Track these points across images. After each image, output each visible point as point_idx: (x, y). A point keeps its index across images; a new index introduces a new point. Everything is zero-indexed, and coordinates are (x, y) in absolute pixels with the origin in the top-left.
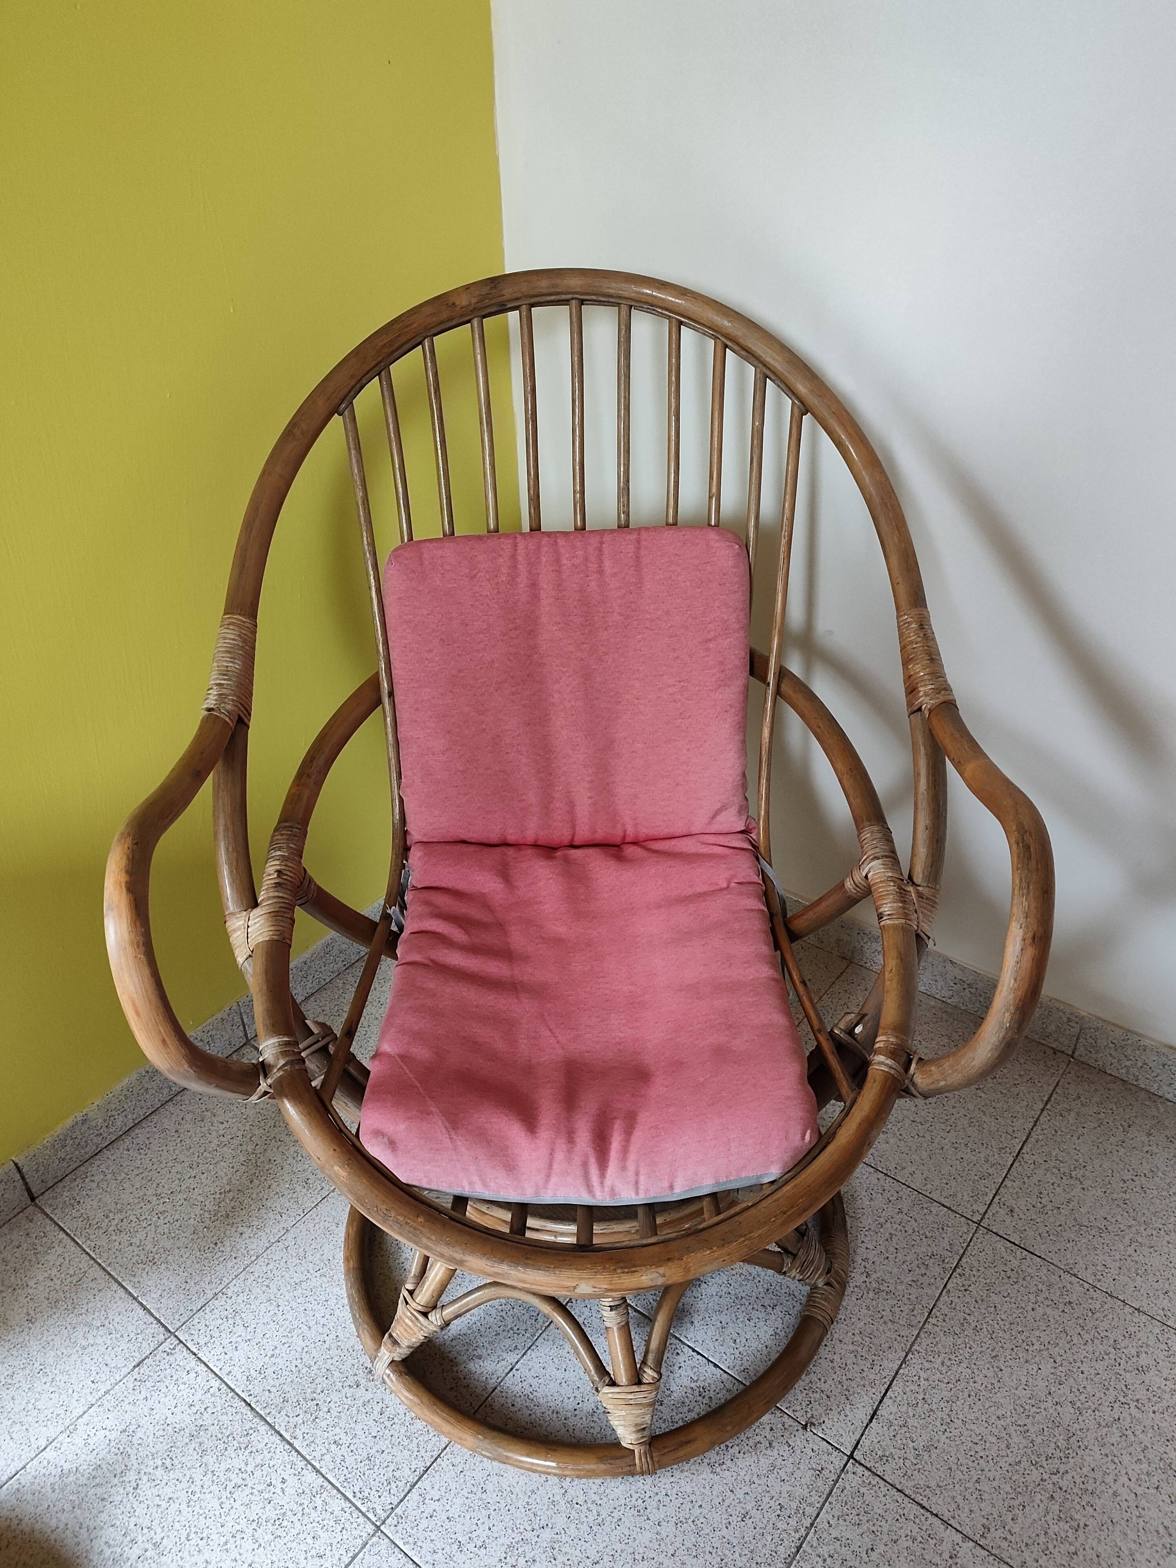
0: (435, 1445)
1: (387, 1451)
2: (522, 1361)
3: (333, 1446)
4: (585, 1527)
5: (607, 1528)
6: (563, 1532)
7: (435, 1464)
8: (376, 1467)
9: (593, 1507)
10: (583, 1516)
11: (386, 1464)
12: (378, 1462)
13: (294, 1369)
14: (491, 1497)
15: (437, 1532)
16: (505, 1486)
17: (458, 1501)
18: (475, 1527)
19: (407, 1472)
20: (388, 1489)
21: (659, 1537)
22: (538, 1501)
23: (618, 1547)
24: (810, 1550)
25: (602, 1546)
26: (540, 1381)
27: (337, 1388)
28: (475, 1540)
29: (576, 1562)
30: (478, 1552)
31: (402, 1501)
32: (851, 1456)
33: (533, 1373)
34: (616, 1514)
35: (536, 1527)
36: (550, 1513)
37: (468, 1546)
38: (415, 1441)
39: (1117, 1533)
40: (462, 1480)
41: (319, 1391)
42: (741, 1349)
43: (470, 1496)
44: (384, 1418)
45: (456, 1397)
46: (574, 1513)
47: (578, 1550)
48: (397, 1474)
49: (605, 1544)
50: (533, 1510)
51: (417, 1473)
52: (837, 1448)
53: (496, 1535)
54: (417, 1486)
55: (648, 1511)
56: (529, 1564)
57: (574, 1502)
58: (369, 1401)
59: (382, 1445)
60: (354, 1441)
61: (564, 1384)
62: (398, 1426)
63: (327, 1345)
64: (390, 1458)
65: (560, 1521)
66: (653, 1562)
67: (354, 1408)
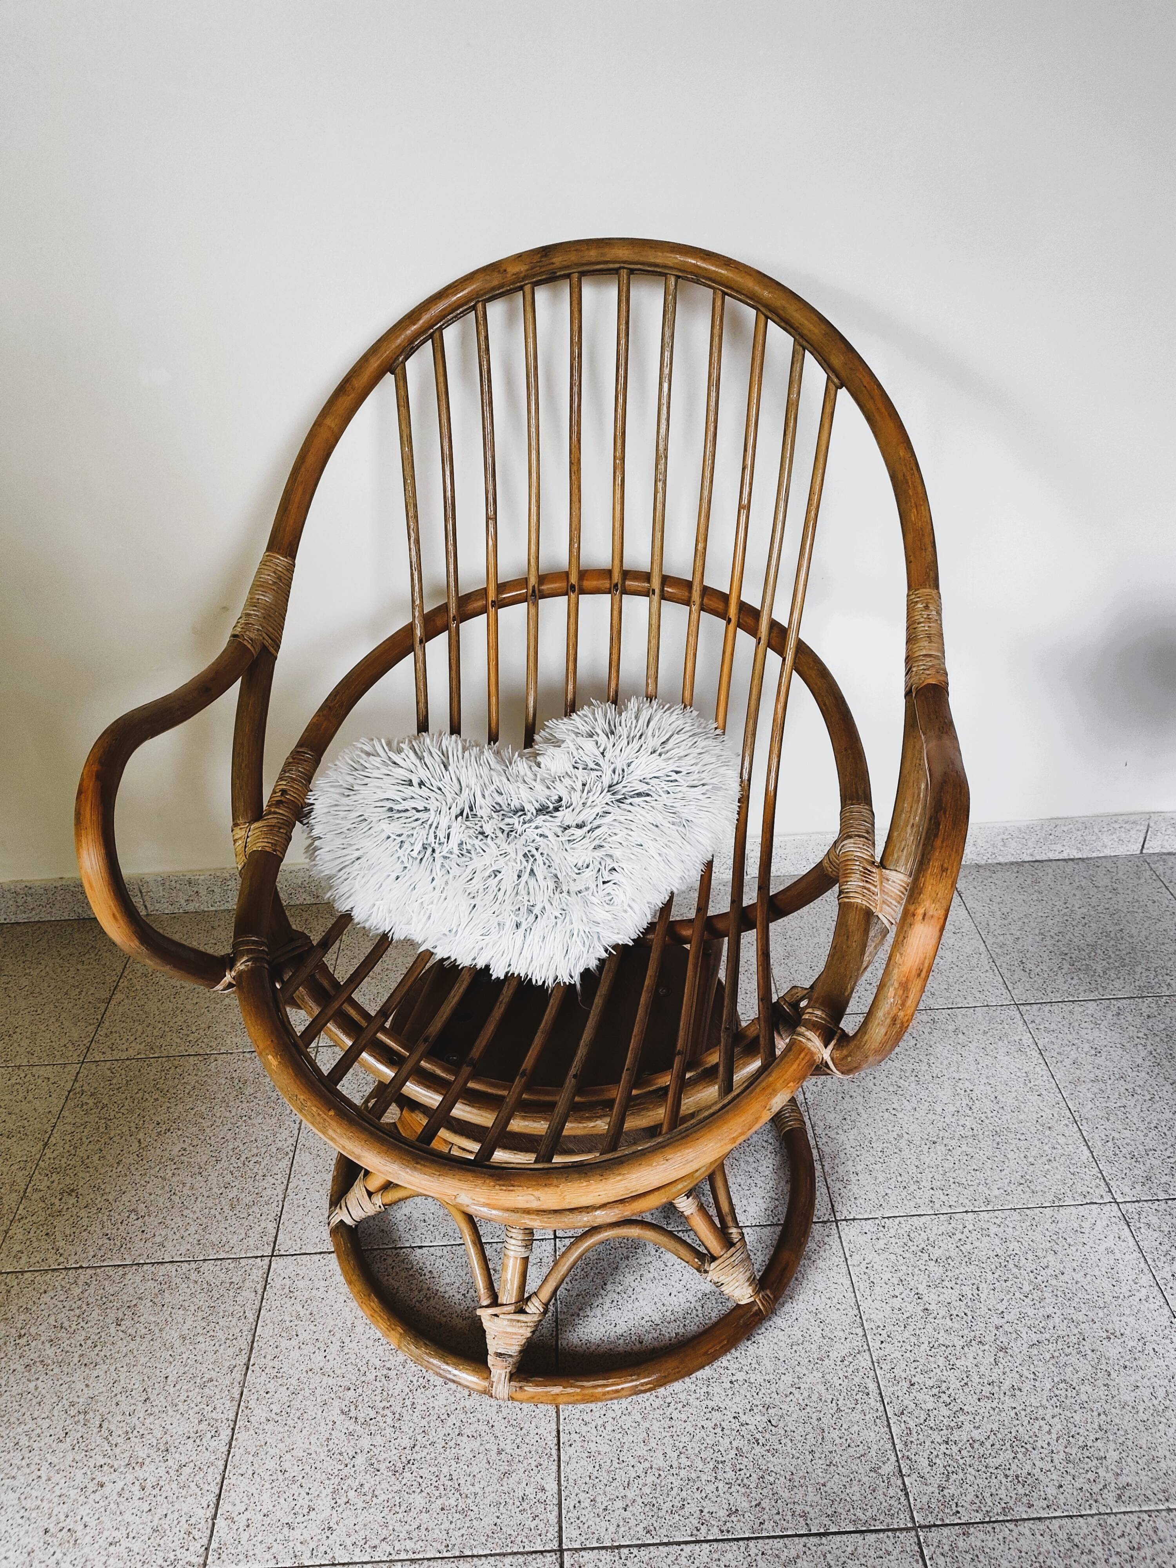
0: (213, 1473)
1: (169, 1512)
2: (253, 1356)
3: (112, 1549)
4: (389, 1430)
5: (406, 1417)
6: (372, 1447)
7: (224, 1487)
8: (168, 1532)
9: (387, 1412)
10: (381, 1424)
11: (176, 1522)
12: (166, 1527)
13: (21, 1521)
14: (294, 1470)
15: (261, 1533)
16: (301, 1455)
17: (266, 1496)
18: (295, 1502)
19: (201, 1513)
20: (191, 1538)
21: (451, 1392)
22: (336, 1442)
23: (424, 1422)
24: (563, 1317)
25: (410, 1432)
26: (280, 1358)
27: (80, 1503)
28: (300, 1511)
29: (397, 1459)
30: (310, 1517)
31: (211, 1536)
32: (555, 1237)
33: (269, 1357)
34: (408, 1403)
35: (348, 1461)
36: (352, 1442)
37: (297, 1520)
38: (193, 1485)
39: (742, 1164)
40: (258, 1479)
41: (62, 1518)
42: (433, 1223)
43: (273, 1484)
44: (149, 1489)
45: (209, 1424)
46: (372, 1428)
47: (393, 1450)
48: (193, 1521)
49: (412, 1429)
50: (337, 1452)
51: (212, 1505)
52: (542, 1240)
53: (317, 1493)
54: (218, 1515)
55: (432, 1381)
56: (359, 1490)
57: (368, 1420)
58: (123, 1489)
59: (160, 1512)
60: (130, 1529)
61: (303, 1346)
62: (167, 1486)
63: (44, 1478)
64: (176, 1515)
65: (365, 1442)
66: (457, 1411)
67: (112, 1505)
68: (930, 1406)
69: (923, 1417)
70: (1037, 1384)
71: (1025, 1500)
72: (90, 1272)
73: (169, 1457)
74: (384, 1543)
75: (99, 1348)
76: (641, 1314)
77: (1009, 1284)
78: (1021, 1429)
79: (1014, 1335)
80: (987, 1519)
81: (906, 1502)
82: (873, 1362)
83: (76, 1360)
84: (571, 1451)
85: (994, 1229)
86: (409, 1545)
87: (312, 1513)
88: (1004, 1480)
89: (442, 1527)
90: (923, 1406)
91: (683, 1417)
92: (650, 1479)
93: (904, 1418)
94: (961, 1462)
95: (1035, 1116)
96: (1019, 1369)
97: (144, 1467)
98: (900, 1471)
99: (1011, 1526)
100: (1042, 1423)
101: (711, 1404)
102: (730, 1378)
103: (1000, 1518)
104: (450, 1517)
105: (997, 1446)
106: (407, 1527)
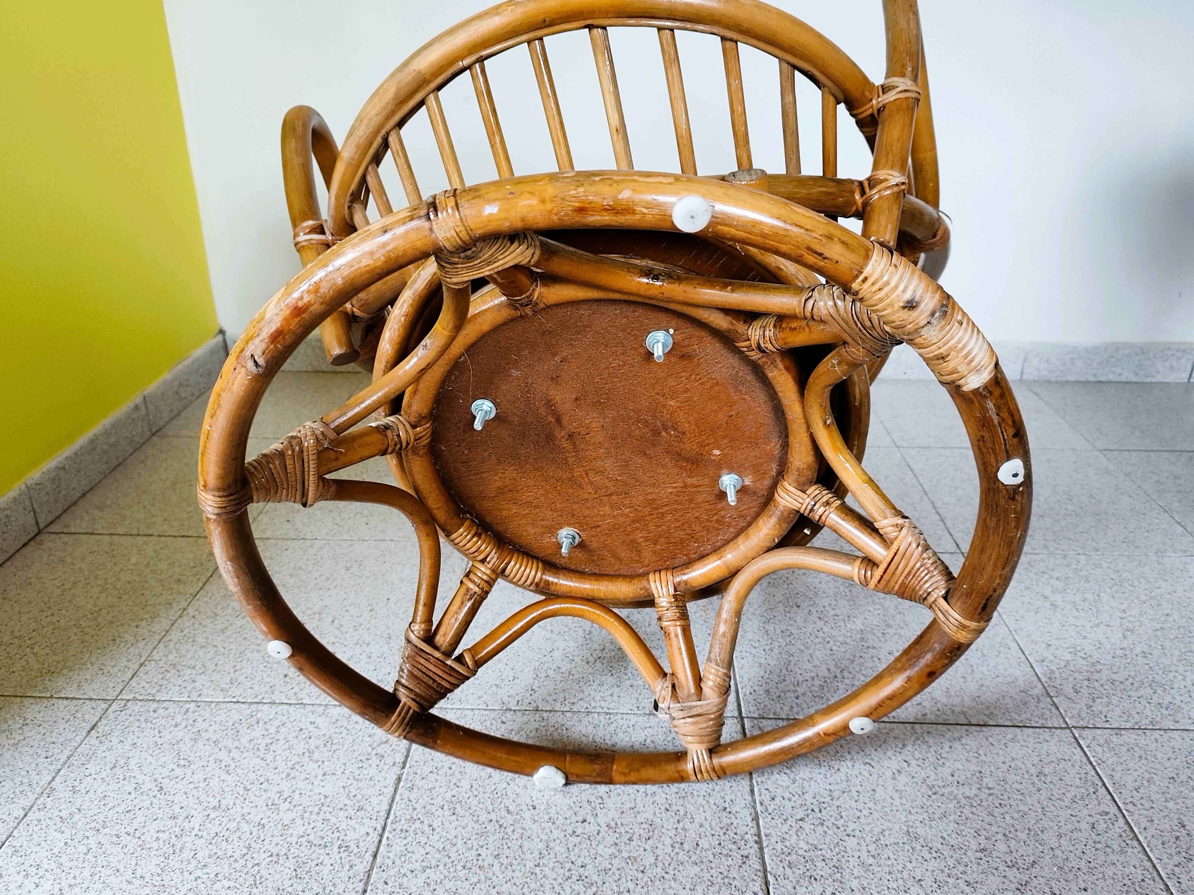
68: (1069, 657)
69: (1063, 665)
70: (1166, 652)
71: (1170, 718)
72: (323, 542)
73: (391, 641)
74: (581, 702)
75: (331, 581)
76: (796, 591)
77: (1127, 595)
78: (1156, 676)
79: (1138, 624)
80: (1137, 727)
81: (1057, 712)
82: (1010, 631)
83: (312, 585)
84: (743, 662)
85: (1105, 565)
86: (603, 704)
87: (516, 681)
88: (1148, 705)
89: (633, 696)
90: (1062, 658)
91: (843, 650)
92: (817, 683)
93: (1045, 663)
94: (1104, 692)
95: (1129, 508)
96: (1148, 642)
97: (370, 646)
98: (1048, 694)
99: (1162, 732)
100: (1176, 674)
101: (866, 644)
102: (882, 631)
103: (1150, 727)
104: (639, 691)
105: (1136, 685)
106: (601, 694)
